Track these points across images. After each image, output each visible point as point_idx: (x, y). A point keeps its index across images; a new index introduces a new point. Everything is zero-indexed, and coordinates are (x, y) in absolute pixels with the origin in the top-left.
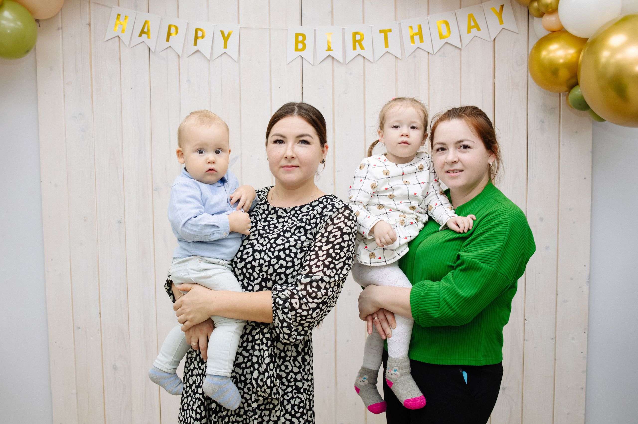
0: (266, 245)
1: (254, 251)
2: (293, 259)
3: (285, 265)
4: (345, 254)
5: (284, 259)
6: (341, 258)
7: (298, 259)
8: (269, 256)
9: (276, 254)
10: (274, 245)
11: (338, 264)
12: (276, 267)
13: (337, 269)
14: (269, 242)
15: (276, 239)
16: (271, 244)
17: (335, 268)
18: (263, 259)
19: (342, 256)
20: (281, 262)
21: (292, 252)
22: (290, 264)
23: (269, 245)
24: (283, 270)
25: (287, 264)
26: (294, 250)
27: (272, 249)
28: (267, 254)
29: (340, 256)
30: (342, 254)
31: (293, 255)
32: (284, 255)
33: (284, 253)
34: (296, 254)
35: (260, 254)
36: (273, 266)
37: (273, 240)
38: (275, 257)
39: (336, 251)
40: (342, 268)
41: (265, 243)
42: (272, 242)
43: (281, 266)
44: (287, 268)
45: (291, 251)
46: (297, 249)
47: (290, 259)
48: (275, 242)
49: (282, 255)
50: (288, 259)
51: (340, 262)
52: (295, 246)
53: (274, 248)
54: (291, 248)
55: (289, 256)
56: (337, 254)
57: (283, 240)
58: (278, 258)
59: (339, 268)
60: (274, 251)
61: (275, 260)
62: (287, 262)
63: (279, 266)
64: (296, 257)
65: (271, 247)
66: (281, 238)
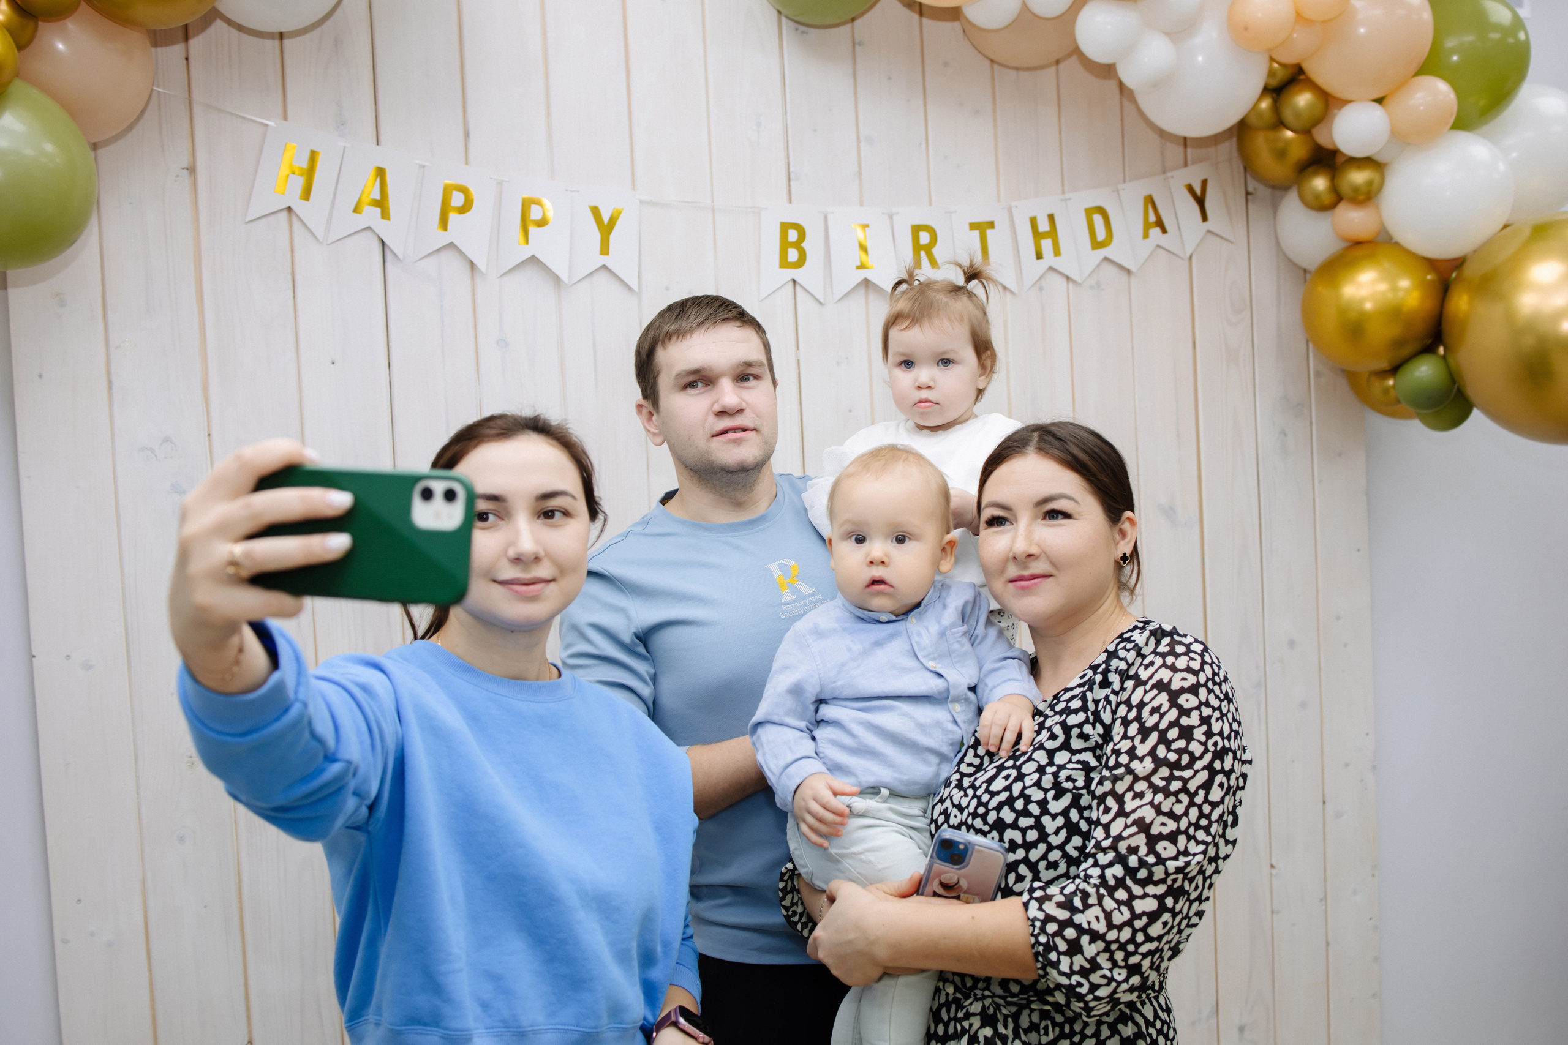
2: (1038, 819)
3: (1019, 841)
4: (1204, 744)
5: (1014, 826)
6: (1193, 759)
7: (1054, 817)
11: (1193, 776)
13: (1192, 790)
17: (1184, 790)
19: (1197, 754)
21: (1032, 802)
22: (1032, 835)
24: (1020, 854)
25: (1024, 836)
26: (1037, 795)
29: (1191, 754)
30: (1196, 748)
31: (1034, 809)
32: (1013, 815)
34: (1043, 804)
39: (1174, 746)
40: (1207, 786)
44: (1028, 846)
45: (1028, 800)
46: (1046, 791)
47: (1030, 821)
50: (1024, 822)
51: (1197, 772)
55: (1026, 813)
56: (1180, 752)
59: (1198, 788)
61: (998, 833)
62: (1023, 831)
63: (1008, 844)
64: (1045, 811)
65: (980, 803)
66: (1004, 770)
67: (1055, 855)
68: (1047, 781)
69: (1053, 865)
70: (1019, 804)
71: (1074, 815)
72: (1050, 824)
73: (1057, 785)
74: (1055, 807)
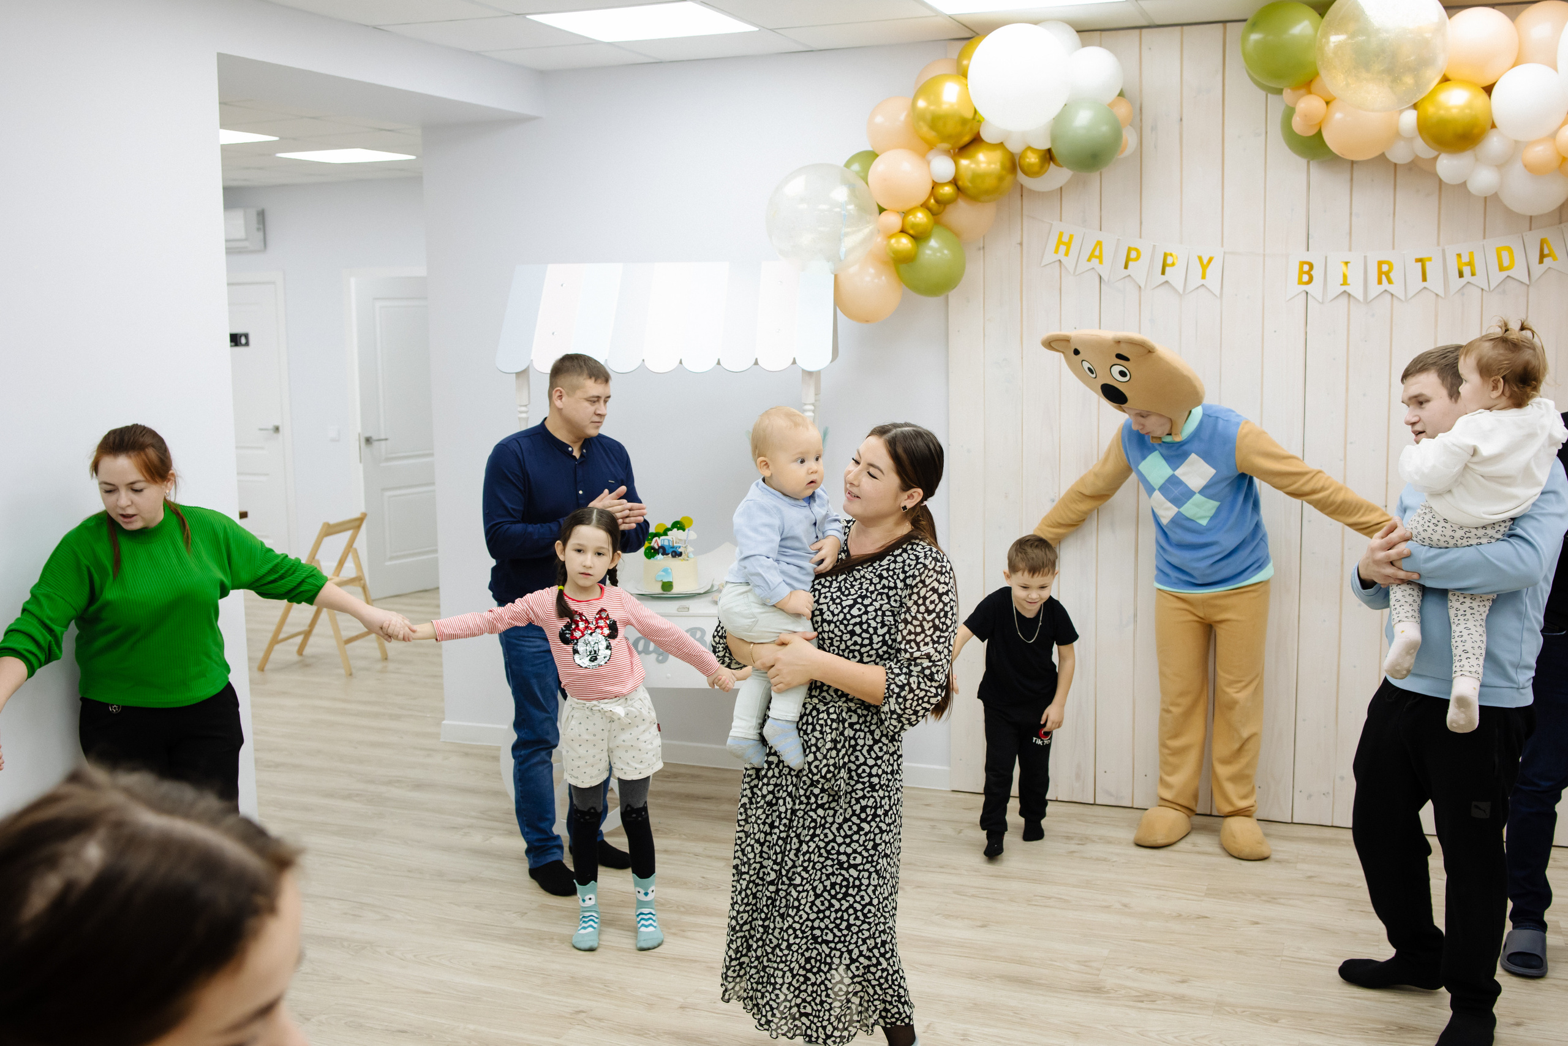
0: (838, 615)
1: (823, 621)
2: (871, 635)
5: (860, 635)
7: (879, 636)
8: (840, 630)
9: (850, 628)
10: (848, 616)
12: (849, 643)
14: (841, 611)
15: (851, 607)
16: (845, 614)
18: (833, 632)
20: (856, 638)
22: (866, 642)
23: (841, 616)
26: (873, 624)
27: (845, 622)
28: (838, 627)
31: (871, 631)
32: (861, 631)
33: (861, 628)
34: (875, 629)
35: (829, 626)
36: (846, 642)
37: (847, 608)
38: (848, 632)
41: (836, 612)
42: (846, 611)
43: (855, 643)
45: (869, 625)
46: (878, 623)
47: (868, 636)
48: (849, 612)
49: (858, 630)
50: (865, 635)
52: (874, 619)
53: (848, 621)
54: (869, 621)
55: (867, 631)
57: (860, 609)
58: (852, 633)
60: (848, 624)
61: (848, 636)
63: (852, 642)
64: (875, 633)
65: (845, 618)
66: (858, 606)
67: (872, 652)
68: (879, 619)
69: (871, 656)
70: (865, 626)
71: (887, 637)
72: (876, 639)
73: (883, 622)
74: (881, 632)
